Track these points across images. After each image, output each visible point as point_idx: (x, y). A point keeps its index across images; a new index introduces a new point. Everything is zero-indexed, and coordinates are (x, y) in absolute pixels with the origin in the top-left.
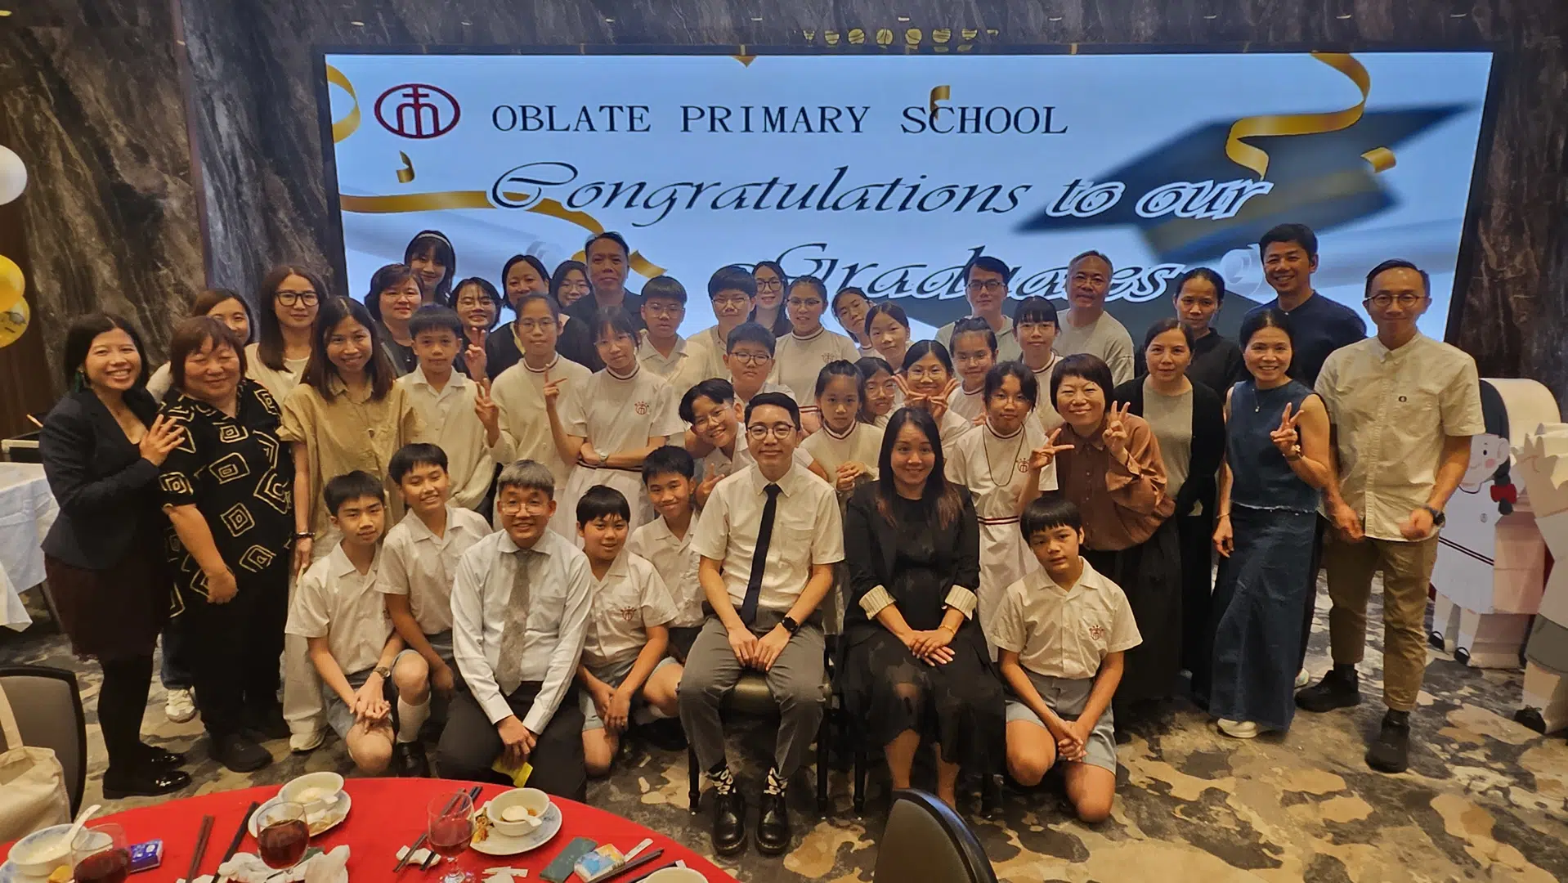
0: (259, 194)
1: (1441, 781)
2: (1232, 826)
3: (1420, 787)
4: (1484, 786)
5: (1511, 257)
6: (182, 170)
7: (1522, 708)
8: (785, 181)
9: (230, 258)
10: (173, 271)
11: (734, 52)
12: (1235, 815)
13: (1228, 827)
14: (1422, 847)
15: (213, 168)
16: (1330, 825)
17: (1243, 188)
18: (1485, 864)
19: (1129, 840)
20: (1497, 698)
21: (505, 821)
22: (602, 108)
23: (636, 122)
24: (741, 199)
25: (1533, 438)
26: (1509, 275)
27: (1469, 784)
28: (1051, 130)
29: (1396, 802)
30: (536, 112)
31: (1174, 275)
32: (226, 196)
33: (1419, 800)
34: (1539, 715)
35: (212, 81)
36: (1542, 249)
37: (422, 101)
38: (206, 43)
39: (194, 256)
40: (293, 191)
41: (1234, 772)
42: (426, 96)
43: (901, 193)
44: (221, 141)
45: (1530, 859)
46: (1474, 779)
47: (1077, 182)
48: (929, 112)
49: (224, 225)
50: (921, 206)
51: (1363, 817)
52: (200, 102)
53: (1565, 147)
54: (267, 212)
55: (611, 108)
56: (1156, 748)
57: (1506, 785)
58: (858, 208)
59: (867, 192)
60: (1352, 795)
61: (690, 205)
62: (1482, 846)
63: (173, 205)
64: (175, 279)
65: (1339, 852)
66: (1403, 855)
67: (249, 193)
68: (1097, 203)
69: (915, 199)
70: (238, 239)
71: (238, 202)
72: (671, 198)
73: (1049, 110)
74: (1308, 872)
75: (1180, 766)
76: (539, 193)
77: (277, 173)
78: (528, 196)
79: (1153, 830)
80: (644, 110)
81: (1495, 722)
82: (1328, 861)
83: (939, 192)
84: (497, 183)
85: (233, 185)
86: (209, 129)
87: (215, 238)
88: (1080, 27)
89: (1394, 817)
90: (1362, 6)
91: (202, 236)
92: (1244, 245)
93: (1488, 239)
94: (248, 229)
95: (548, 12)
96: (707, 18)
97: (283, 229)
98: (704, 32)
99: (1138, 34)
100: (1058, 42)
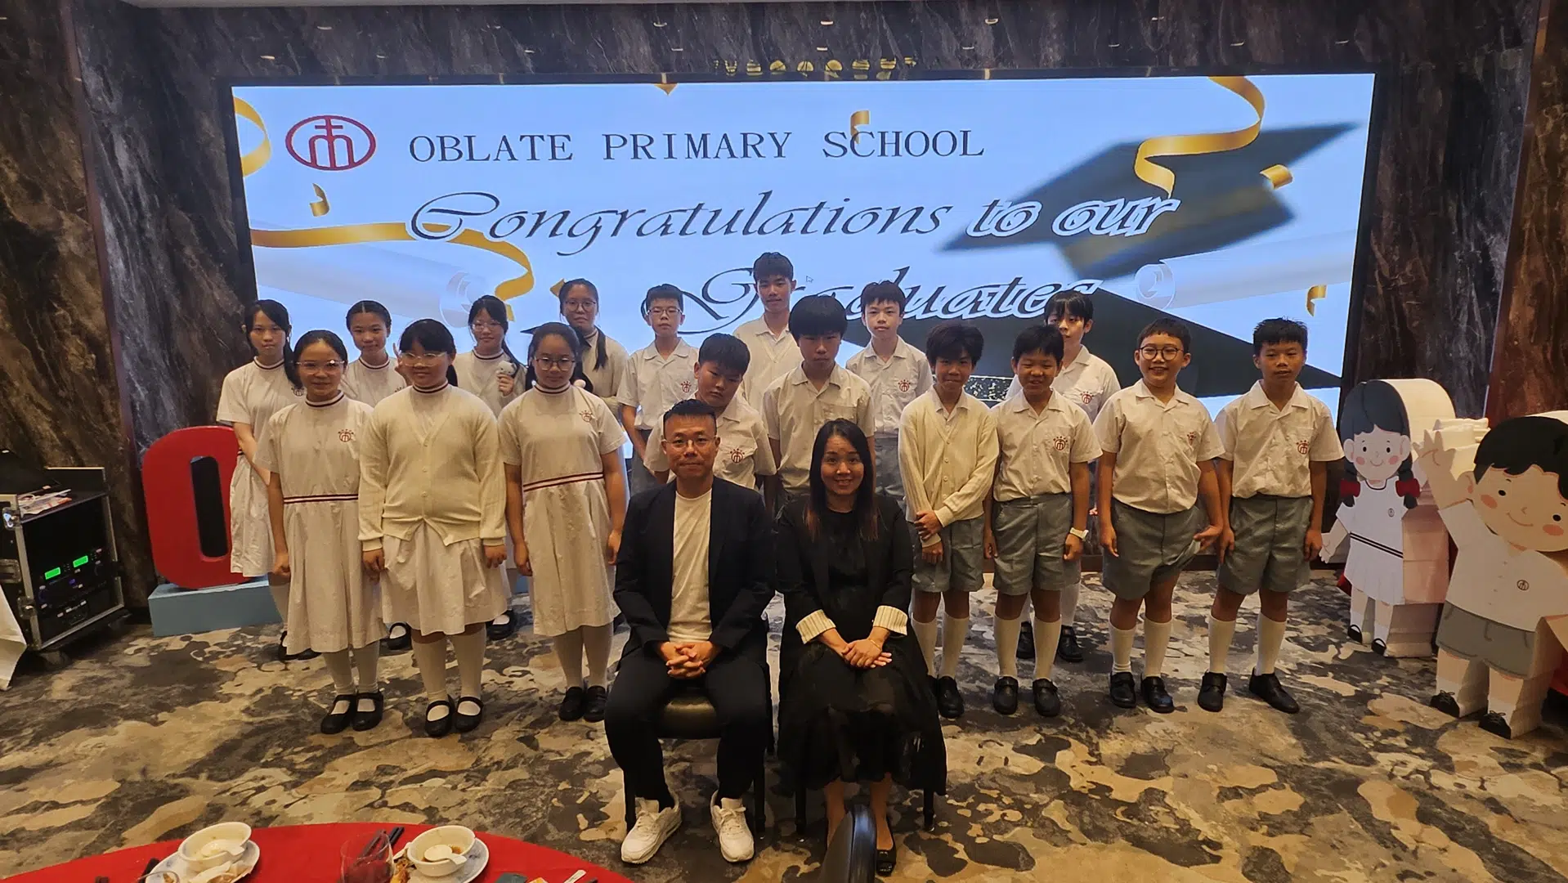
0: (164, 230)
1: (1367, 768)
2: (1173, 826)
3: (1348, 775)
4: (1409, 770)
5: (1402, 267)
6: (79, 206)
7: (1437, 693)
8: (710, 207)
9: (132, 296)
10: (71, 312)
11: (654, 79)
12: (1174, 814)
13: (1167, 825)
14: (1352, 833)
15: (112, 203)
16: (1264, 817)
18: (1412, 847)
19: (1073, 845)
20: (1414, 686)
21: (426, 860)
22: (522, 137)
23: (558, 151)
24: (666, 226)
25: (1432, 433)
26: (1401, 283)
27: (1392, 770)
28: (968, 153)
29: (1326, 792)
30: (455, 142)
32: (128, 232)
33: (1347, 788)
34: (1453, 699)
35: (110, 115)
36: (1429, 259)
37: (335, 132)
38: (103, 75)
39: (93, 295)
40: (200, 226)
41: (1172, 771)
42: (341, 127)
43: (825, 217)
44: (121, 176)
45: (1452, 838)
46: (1396, 765)
47: (996, 202)
48: (849, 137)
49: (126, 262)
50: (845, 229)
51: (1296, 809)
52: (98, 138)
53: (1444, 163)
54: (172, 248)
55: (532, 138)
56: (1096, 753)
57: (1426, 769)
58: (783, 232)
59: (791, 215)
60: (1284, 788)
61: (615, 233)
62: (1408, 830)
63: (70, 244)
64: (73, 320)
65: (1274, 843)
66: (1335, 842)
67: (153, 230)
68: (1015, 222)
69: (839, 222)
70: (142, 278)
71: (141, 239)
72: (595, 226)
73: (965, 133)
74: (1246, 865)
75: (1119, 768)
76: (460, 224)
77: (182, 209)
78: (450, 227)
79: (1096, 833)
80: (566, 139)
81: (1412, 709)
82: (1264, 853)
83: (861, 214)
84: (416, 215)
85: (135, 220)
86: (108, 164)
87: (116, 276)
88: (992, 52)
89: (1324, 805)
90: (1253, 32)
91: (101, 275)
92: (1156, 260)
93: (1379, 250)
94: (150, 266)
95: (465, 42)
96: (627, 47)
97: (189, 265)
98: (623, 60)
99: (1046, 59)
100: (971, 68)
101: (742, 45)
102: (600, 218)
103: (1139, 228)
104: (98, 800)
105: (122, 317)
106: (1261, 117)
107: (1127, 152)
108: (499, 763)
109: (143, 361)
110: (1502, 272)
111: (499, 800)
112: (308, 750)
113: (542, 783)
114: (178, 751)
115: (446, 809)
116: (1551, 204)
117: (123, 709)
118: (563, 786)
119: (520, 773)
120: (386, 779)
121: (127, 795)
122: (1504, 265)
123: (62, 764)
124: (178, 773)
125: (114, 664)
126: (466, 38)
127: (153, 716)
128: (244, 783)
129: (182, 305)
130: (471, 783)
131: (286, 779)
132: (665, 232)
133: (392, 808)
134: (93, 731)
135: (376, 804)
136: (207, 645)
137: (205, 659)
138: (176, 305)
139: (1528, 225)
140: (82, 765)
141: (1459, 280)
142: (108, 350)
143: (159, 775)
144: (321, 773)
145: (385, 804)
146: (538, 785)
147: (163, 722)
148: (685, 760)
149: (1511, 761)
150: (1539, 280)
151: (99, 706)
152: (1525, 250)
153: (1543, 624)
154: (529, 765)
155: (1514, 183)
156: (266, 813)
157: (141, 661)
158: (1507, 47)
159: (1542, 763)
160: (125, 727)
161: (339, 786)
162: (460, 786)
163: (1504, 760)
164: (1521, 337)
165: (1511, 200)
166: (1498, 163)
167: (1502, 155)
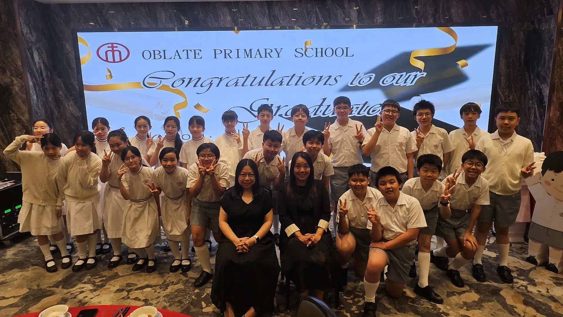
0: (52, 85)
2: (430, 307)
3: (496, 287)
4: (518, 285)
5: (509, 96)
6: (20, 76)
7: (529, 256)
9: (39, 109)
10: (16, 114)
11: (232, 29)
13: (428, 306)
14: (499, 310)
15: (32, 75)
16: (465, 303)
17: (417, 75)
18: (522, 315)
19: (392, 314)
20: (518, 253)
22: (184, 50)
23: (197, 56)
24: (237, 83)
28: (348, 55)
29: (488, 294)
30: (159, 52)
32: (38, 85)
33: (496, 292)
34: (535, 258)
35: (32, 42)
36: (519, 94)
38: (29, 28)
39: (25, 108)
40: (65, 84)
42: (117, 47)
43: (295, 79)
44: (36, 65)
45: (538, 311)
47: (359, 74)
48: (304, 50)
49: (37, 97)
50: (303, 84)
51: (477, 300)
52: (27, 51)
53: (524, 59)
54: (55, 92)
57: (526, 285)
58: (280, 85)
59: (283, 79)
60: (472, 292)
61: (218, 86)
62: (520, 308)
63: (16, 89)
64: (17, 117)
65: (469, 313)
66: (492, 313)
67: (47, 85)
68: (366, 81)
69: (301, 81)
70: (43, 102)
71: (43, 88)
72: (211, 83)
73: (347, 48)
76: (161, 83)
77: (59, 77)
78: (157, 84)
79: (401, 310)
80: (200, 51)
81: (518, 262)
83: (309, 78)
84: (145, 79)
85: (41, 81)
86: (31, 60)
87: (33, 101)
88: (357, 18)
89: (488, 299)
90: (453, 11)
91: (28, 101)
92: (418, 95)
93: (501, 91)
94: (46, 98)
95: (162, 16)
96: (222, 17)
97: (61, 98)
98: (221, 22)
99: (377, 22)
100: (349, 24)
101: (264, 16)
102: (212, 80)
104: (19, 296)
106: (456, 42)
107: (406, 56)
108: (173, 282)
110: (547, 98)
111: (172, 296)
112: (100, 277)
113: (189, 290)
114: (51, 278)
115: (152, 300)
117: (32, 262)
118: (197, 291)
119: (180, 286)
120: (129, 288)
121: (31, 294)
122: (548, 95)
123: (7, 282)
124: (51, 286)
125: (30, 245)
126: (164, 14)
128: (75, 290)
129: (58, 112)
130: (161, 290)
131: (92, 288)
132: (236, 85)
133: (131, 299)
134: (20, 270)
135: (125, 298)
138: (56, 112)
139: (557, 80)
140: (15, 283)
141: (530, 102)
143: (42, 287)
144: (105, 286)
145: (129, 298)
146: (187, 290)
149: (558, 282)
150: (561, 101)
151: (23, 261)
152: (555, 90)
154: (184, 283)
155: (551, 65)
156: (83, 301)
158: (547, 15)
160: (32, 269)
161: (112, 291)
162: (158, 291)
163: (555, 281)
164: (554, 123)
165: (550, 71)
166: (545, 58)
167: (546, 55)
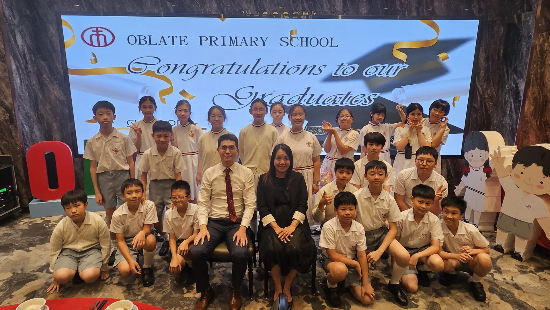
0: (36, 68)
5: (487, 90)
6: (2, 58)
7: (496, 245)
8: (238, 64)
9: (23, 92)
11: (218, 16)
14: (465, 297)
15: (15, 57)
16: (435, 291)
17: (399, 66)
22: (169, 37)
23: (183, 42)
24: (222, 70)
25: (497, 151)
26: (486, 96)
28: (333, 46)
30: (144, 38)
31: (376, 97)
32: (21, 69)
35: (14, 24)
36: (497, 87)
37: (100, 33)
38: (12, 10)
39: (8, 92)
40: (49, 66)
42: (102, 31)
43: (280, 68)
44: (19, 47)
45: (502, 299)
47: (342, 64)
48: (289, 39)
49: (20, 79)
50: (287, 73)
52: (9, 32)
53: (503, 53)
54: (39, 75)
58: (265, 74)
59: (268, 67)
61: (203, 72)
65: (438, 300)
66: (459, 300)
67: (31, 68)
68: (349, 72)
69: (285, 70)
70: (27, 86)
71: (26, 70)
72: (196, 70)
73: (332, 39)
74: (427, 309)
76: (146, 68)
77: (43, 60)
78: (142, 69)
80: (185, 37)
82: (434, 303)
83: (294, 68)
84: (130, 65)
85: (24, 64)
86: (14, 43)
87: (17, 85)
88: (342, 9)
90: (436, 4)
91: (11, 84)
92: (399, 86)
93: (479, 84)
94: (31, 82)
95: (148, 1)
96: (208, 5)
97: (45, 81)
98: (207, 9)
99: (361, 12)
100: (334, 15)
101: (250, 4)
102: (198, 67)
103: (394, 74)
104: (3, 280)
105: (19, 100)
106: (438, 34)
107: (389, 48)
109: (27, 117)
110: (523, 93)
114: (36, 262)
116: (541, 69)
117: (16, 246)
121: (15, 279)
122: (523, 90)
124: (35, 270)
125: (15, 228)
127: (28, 249)
129: (42, 96)
132: (221, 73)
133: (114, 284)
134: (5, 254)
135: (108, 283)
136: (50, 221)
137: (49, 226)
138: (40, 96)
139: (532, 76)
141: (507, 96)
142: (14, 112)
143: (28, 271)
147: (31, 251)
148: (224, 267)
149: (523, 270)
150: (535, 96)
151: (8, 244)
152: (531, 85)
153: (535, 220)
155: (528, 61)
157: (25, 227)
158: (527, 12)
159: (534, 271)
160: (16, 252)
163: (520, 269)
164: (528, 117)
165: (527, 67)
166: (522, 53)
167: (524, 50)
